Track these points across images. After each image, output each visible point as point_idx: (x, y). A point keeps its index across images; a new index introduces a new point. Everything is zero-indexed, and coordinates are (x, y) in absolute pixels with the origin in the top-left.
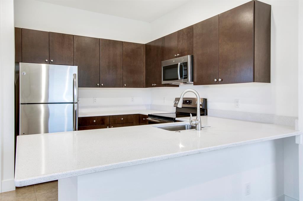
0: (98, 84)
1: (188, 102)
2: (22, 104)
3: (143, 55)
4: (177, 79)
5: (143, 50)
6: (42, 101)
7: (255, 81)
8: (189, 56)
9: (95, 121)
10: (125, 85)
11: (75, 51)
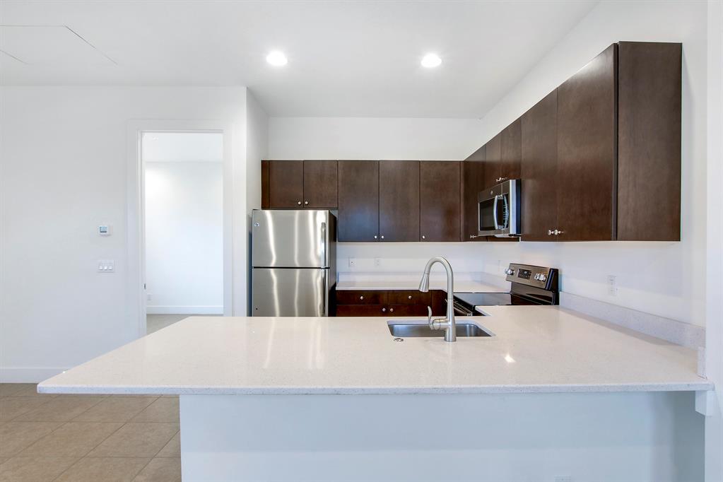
0: (376, 237)
1: (526, 272)
2: (255, 267)
3: (459, 179)
4: (493, 228)
5: (459, 173)
6: (273, 264)
7: (618, 237)
8: (511, 181)
9: (362, 298)
10: (424, 237)
11: (340, 184)
